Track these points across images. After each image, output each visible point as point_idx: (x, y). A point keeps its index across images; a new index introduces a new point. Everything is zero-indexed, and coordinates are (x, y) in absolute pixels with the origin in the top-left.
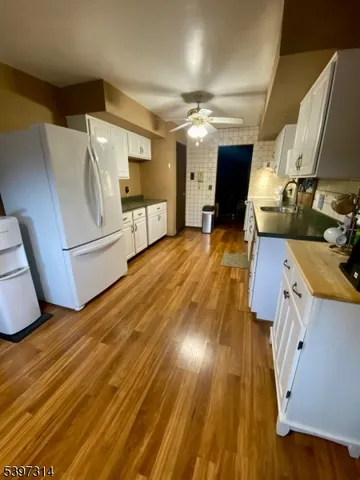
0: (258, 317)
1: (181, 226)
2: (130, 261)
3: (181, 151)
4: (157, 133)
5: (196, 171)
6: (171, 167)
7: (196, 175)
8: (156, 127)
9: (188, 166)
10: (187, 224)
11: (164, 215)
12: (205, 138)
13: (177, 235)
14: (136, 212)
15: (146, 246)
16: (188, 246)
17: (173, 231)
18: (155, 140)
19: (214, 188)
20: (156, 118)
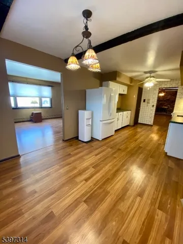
0: (168, 154)
1: (136, 122)
2: (116, 131)
3: (140, 90)
4: (131, 84)
5: (146, 99)
6: (135, 97)
7: (146, 100)
8: (131, 83)
9: (143, 96)
10: (139, 122)
11: (129, 116)
12: (152, 87)
13: (134, 126)
14: (120, 113)
15: (121, 127)
16: (139, 130)
17: (132, 124)
18: (129, 87)
19: (155, 106)
20: (131, 79)
